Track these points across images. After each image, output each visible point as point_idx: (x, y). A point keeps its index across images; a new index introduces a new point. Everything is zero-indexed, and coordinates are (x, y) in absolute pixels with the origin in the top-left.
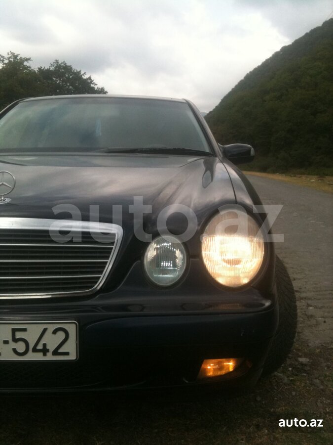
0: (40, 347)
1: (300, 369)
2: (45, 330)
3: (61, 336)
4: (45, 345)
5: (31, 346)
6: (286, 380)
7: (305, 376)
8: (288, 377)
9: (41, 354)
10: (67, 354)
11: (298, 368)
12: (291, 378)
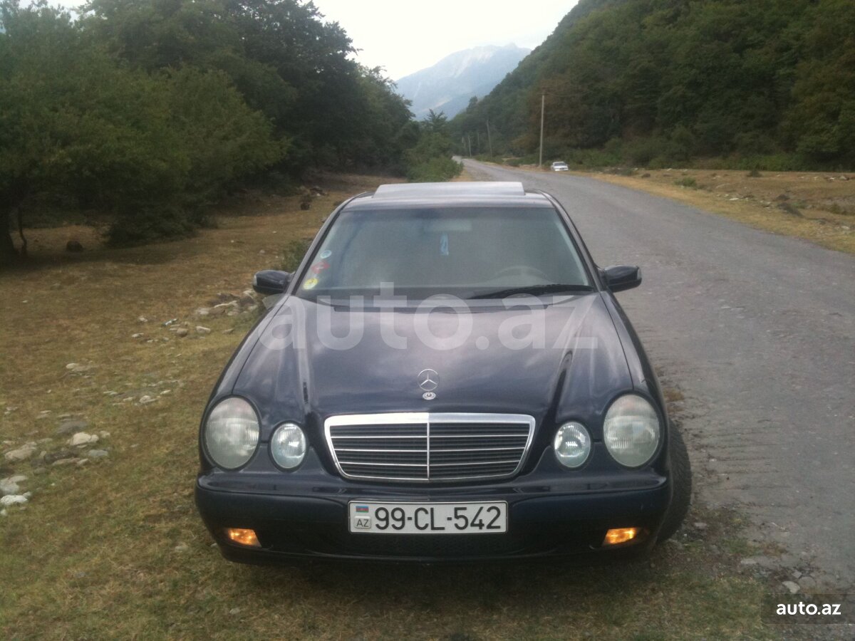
0: (477, 522)
1: (696, 535)
2: (481, 508)
3: (494, 513)
4: (481, 521)
5: (470, 522)
6: (681, 547)
7: (701, 542)
8: (683, 543)
9: (478, 528)
10: (499, 527)
11: (694, 534)
12: (686, 545)
